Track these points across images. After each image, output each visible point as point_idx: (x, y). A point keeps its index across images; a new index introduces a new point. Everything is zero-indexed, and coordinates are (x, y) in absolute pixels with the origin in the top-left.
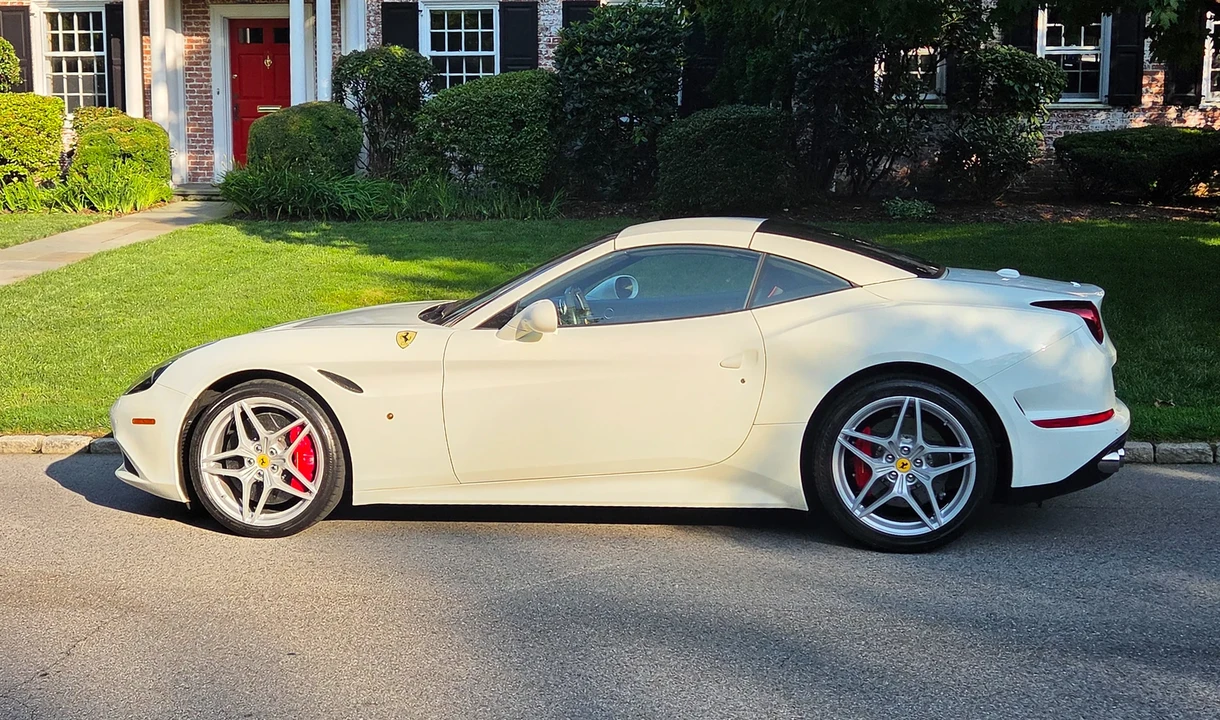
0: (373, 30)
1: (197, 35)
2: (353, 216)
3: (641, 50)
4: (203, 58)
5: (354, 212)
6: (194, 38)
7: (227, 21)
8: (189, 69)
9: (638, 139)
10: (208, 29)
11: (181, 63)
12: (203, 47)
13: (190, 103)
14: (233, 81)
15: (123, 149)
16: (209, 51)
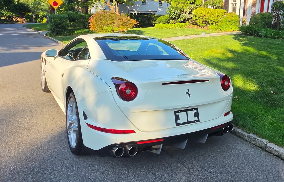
2: (261, 36)
4: (255, 3)
5: (261, 35)
8: (253, 6)
11: (251, 5)
13: (252, 12)
15: (229, 20)
16: (256, 2)
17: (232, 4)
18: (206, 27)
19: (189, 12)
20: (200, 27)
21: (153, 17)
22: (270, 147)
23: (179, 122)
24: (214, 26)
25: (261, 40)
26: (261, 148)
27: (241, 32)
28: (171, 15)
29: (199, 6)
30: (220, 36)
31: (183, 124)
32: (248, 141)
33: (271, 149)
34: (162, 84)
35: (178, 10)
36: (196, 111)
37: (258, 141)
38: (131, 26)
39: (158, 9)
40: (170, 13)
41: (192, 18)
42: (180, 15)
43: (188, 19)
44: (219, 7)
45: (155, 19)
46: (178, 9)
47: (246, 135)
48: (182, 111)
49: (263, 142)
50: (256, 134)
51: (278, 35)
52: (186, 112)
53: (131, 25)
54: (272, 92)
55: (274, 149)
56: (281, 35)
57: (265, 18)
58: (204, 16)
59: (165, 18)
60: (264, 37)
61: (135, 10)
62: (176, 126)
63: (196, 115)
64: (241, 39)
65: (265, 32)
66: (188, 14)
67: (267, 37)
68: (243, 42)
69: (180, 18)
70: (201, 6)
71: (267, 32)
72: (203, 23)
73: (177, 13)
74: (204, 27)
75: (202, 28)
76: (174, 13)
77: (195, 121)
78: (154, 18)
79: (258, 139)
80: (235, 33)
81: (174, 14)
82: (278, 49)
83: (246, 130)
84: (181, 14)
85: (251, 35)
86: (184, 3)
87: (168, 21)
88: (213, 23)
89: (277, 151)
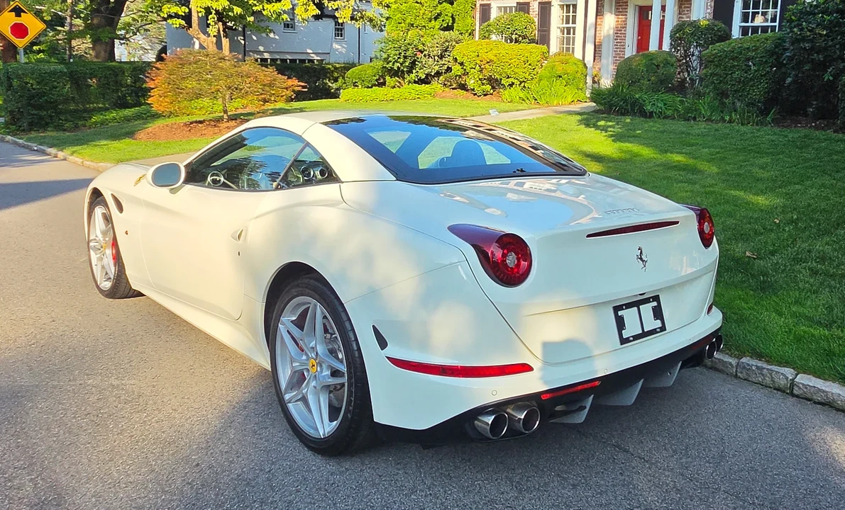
0: (709, 11)
1: (622, 15)
2: (651, 115)
3: (836, 18)
4: (623, 28)
5: (651, 113)
6: (620, 17)
7: (637, 8)
8: (616, 34)
9: (827, 78)
10: (627, 12)
11: (611, 32)
12: (624, 21)
13: (615, 51)
14: (638, 40)
15: (559, 73)
16: (626, 24)
17: (559, 30)
18: (492, 94)
19: (441, 54)
20: (475, 94)
21: (329, 68)
22: (803, 384)
23: (626, 334)
24: (516, 92)
25: (654, 125)
26: (778, 389)
27: (594, 104)
28: (388, 63)
29: (467, 34)
30: (542, 118)
31: (636, 337)
32: (741, 377)
33: (807, 388)
34: (589, 236)
35: (409, 46)
36: (655, 304)
37: (768, 375)
38: (282, 96)
39: (332, 45)
40: (385, 56)
41: (449, 69)
42: (413, 64)
43: (438, 74)
44: (525, 38)
45: (336, 75)
46: (409, 44)
47: (734, 361)
48: (629, 306)
49: (782, 374)
50: (759, 356)
51: (696, 110)
52: (636, 308)
53: (284, 94)
54: (749, 255)
55: (814, 387)
56: (701, 108)
57: (656, 66)
58: (488, 62)
59: (370, 72)
60: (659, 117)
61: (262, 50)
62: (621, 344)
63: (658, 313)
64: (602, 123)
65: (659, 105)
66: (436, 58)
67: (666, 117)
68: (611, 131)
69: (414, 71)
70: (470, 34)
71: (665, 104)
72: (483, 84)
73: (405, 57)
74: (485, 95)
75: (480, 98)
76: (395, 55)
77: (658, 330)
78: (332, 72)
79: (768, 369)
80: (577, 107)
81: (399, 58)
82: (709, 147)
83: (730, 350)
84: (418, 58)
85: (623, 112)
86: (424, 26)
87: (379, 79)
88: (513, 83)
89: (824, 391)
